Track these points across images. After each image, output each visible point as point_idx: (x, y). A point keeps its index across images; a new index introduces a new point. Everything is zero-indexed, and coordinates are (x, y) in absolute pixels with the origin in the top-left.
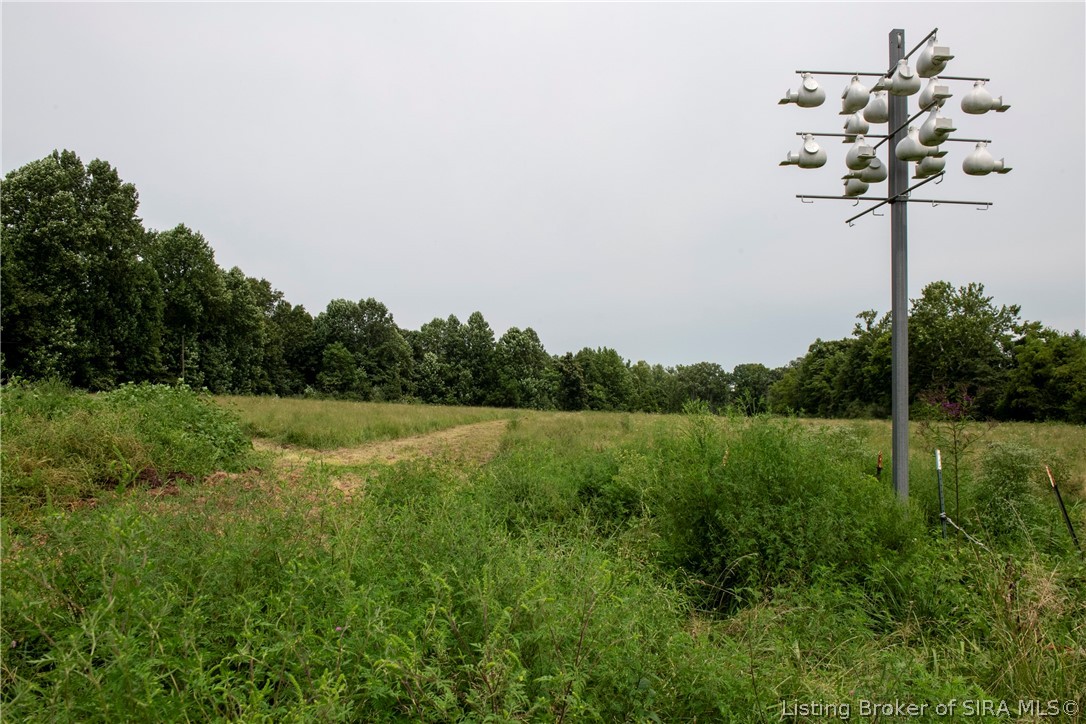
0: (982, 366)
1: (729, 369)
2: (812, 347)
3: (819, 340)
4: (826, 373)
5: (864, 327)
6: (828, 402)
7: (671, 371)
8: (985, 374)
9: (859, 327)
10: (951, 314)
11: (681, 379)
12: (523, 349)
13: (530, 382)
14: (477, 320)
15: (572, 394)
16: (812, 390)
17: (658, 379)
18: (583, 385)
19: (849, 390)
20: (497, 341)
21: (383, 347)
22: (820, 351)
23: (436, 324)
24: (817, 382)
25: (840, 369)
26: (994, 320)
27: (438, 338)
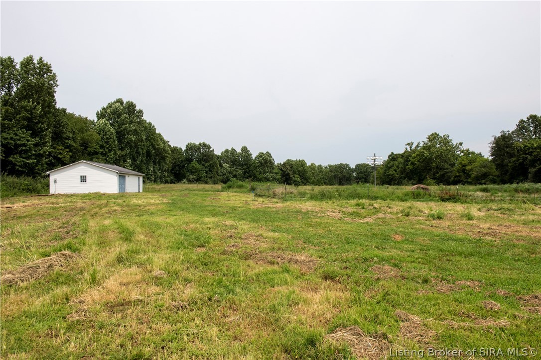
0: (446, 166)
1: (353, 166)
2: (389, 156)
3: (392, 153)
4: (395, 168)
5: (409, 149)
6: (395, 180)
7: (326, 168)
8: (447, 169)
9: (406, 149)
10: (438, 146)
11: (331, 171)
12: (265, 161)
13: (269, 175)
14: (245, 149)
15: (286, 179)
16: (389, 175)
17: (320, 171)
18: (291, 176)
19: (404, 175)
20: (254, 158)
21: (211, 162)
22: (393, 158)
23: (227, 151)
24: (391, 172)
25: (400, 166)
26: (453, 148)
27: (228, 157)
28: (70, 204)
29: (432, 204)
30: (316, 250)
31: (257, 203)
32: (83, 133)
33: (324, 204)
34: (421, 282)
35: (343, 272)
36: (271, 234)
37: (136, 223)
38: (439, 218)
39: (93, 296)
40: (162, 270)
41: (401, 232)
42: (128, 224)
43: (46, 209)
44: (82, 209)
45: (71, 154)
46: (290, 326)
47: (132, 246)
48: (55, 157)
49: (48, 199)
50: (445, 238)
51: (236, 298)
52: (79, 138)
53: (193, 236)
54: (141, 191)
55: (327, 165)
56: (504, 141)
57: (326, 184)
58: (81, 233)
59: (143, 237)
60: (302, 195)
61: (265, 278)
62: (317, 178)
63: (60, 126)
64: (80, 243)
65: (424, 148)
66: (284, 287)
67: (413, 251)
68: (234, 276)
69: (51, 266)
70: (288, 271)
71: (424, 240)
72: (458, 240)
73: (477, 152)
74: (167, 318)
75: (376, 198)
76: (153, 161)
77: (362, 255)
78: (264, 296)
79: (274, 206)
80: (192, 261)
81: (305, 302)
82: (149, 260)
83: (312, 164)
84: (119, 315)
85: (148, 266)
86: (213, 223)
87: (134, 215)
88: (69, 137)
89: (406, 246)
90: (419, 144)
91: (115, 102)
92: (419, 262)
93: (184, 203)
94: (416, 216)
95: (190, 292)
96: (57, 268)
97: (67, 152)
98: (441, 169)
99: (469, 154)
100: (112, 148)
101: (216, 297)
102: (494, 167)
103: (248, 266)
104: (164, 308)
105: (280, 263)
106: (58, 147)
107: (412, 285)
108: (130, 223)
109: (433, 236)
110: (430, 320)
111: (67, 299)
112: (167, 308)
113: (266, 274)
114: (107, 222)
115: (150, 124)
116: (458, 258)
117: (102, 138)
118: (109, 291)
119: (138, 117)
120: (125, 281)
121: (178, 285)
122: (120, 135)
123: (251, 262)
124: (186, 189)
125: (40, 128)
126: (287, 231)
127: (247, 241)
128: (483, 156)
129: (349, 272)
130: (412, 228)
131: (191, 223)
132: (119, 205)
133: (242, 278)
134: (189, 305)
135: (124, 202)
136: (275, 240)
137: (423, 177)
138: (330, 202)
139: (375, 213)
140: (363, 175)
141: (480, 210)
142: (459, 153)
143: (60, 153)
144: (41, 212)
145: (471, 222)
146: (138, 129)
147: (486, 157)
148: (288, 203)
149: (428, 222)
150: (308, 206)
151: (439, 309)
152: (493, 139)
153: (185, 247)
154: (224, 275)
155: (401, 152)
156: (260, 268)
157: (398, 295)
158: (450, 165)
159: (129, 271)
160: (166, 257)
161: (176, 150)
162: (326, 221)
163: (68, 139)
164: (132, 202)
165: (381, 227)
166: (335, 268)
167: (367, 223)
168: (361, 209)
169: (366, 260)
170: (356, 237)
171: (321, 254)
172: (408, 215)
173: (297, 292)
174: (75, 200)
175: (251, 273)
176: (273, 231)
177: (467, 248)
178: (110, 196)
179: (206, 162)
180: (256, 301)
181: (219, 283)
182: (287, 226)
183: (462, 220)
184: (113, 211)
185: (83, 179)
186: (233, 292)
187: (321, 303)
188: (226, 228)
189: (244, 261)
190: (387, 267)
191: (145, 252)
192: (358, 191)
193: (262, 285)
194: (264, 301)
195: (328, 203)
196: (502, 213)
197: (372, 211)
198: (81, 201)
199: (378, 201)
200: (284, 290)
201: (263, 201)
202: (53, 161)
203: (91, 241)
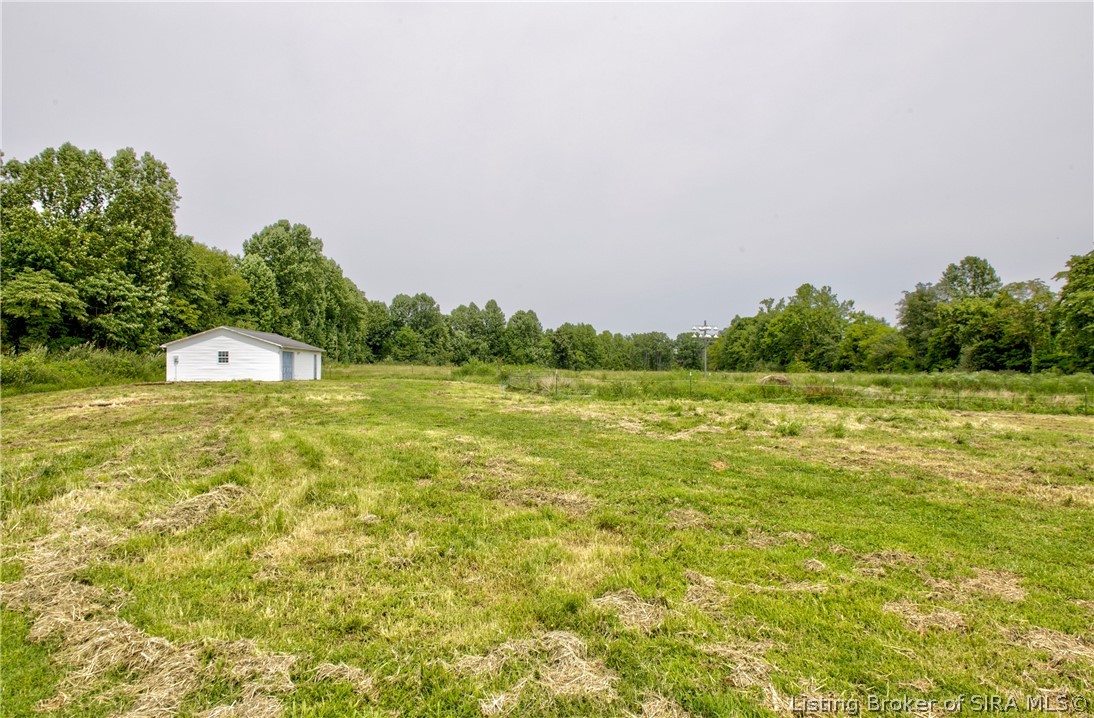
0: (827, 339)
1: (673, 337)
2: (733, 321)
3: (737, 316)
4: (743, 341)
5: (765, 311)
6: (743, 362)
7: (629, 338)
8: (829, 344)
9: (762, 310)
10: (813, 306)
11: (637, 345)
12: (526, 326)
13: (534, 352)
14: (492, 306)
15: (562, 358)
16: (733, 353)
17: (619, 345)
18: (570, 352)
19: (756, 354)
20: (507, 320)
21: (434, 328)
22: (739, 325)
23: (462, 309)
24: (736, 347)
25: (751, 338)
26: (838, 310)
27: (463, 319)
28: (205, 401)
29: (790, 407)
30: (595, 486)
31: (510, 402)
32: (220, 277)
33: (618, 406)
34: (731, 532)
35: (628, 518)
36: (529, 459)
37: (322, 438)
38: (793, 433)
39: (280, 549)
40: (372, 513)
41: (726, 456)
42: (310, 439)
43: (165, 409)
44: (227, 410)
45: (200, 312)
46: (547, 590)
47: (323, 477)
48: (172, 318)
49: (165, 390)
50: (789, 468)
51: (477, 553)
52: (214, 286)
53: (412, 462)
54: (319, 377)
55: (629, 334)
56: (922, 300)
57: (628, 367)
58: (243, 455)
59: (336, 462)
60: (585, 389)
61: (517, 526)
62: (613, 356)
63: (183, 266)
64: (246, 472)
65: (791, 308)
66: (543, 539)
67: (736, 488)
68: (474, 523)
69: (213, 506)
70: (549, 517)
71: (757, 470)
72: (808, 471)
73: (878, 316)
74: (387, 577)
75: (703, 396)
76: (338, 326)
77: (659, 494)
78: (515, 551)
79: (537, 410)
80: (413, 500)
81: (570, 558)
82: (353, 498)
83: (606, 333)
84: (323, 574)
85: (351, 508)
86: (441, 439)
87: (314, 422)
88: (198, 285)
89: (727, 479)
90: (782, 301)
91: (275, 226)
92: (739, 505)
93: (392, 401)
94: (757, 430)
95: (413, 544)
96: (221, 511)
97: (194, 309)
98: (818, 344)
99: (864, 320)
100: (269, 303)
101: (450, 552)
102: (905, 343)
103: (494, 508)
104: (381, 565)
105: (540, 505)
106: (178, 302)
107: (719, 537)
108: (312, 438)
109: (772, 464)
110: (729, 583)
111: (248, 553)
112: (385, 566)
113: (518, 521)
114: (276, 435)
115: (332, 262)
116: (796, 499)
117: (253, 287)
118: (302, 543)
119: (313, 251)
120: (321, 529)
121: (397, 534)
122: (283, 283)
123: (498, 503)
124: (393, 375)
125: (151, 270)
126: (554, 454)
127: (493, 470)
128: (888, 324)
129: (636, 518)
130: (745, 451)
131: (408, 439)
132: (285, 403)
133: (485, 526)
134: (414, 562)
135: (295, 397)
136: (535, 469)
137: (788, 357)
138: (629, 402)
139: (695, 424)
140: (690, 351)
141: (859, 420)
142: (847, 318)
143: (182, 312)
144: (160, 415)
145: (839, 441)
146: (313, 272)
147: (892, 326)
148: (560, 405)
149: (772, 441)
150: (592, 410)
151: (744, 569)
152: (903, 296)
153: (401, 479)
154: (460, 521)
155: (753, 314)
156: (510, 513)
157: (695, 551)
158: (833, 338)
159: (326, 513)
160: (375, 493)
161: (376, 307)
162: (616, 437)
163: (197, 289)
164: (307, 398)
165: (698, 448)
166: (617, 513)
167: (679, 441)
168: (675, 416)
169: (664, 501)
170: (658, 465)
171: (601, 491)
172: (744, 428)
173: (560, 545)
174: (211, 393)
175: (497, 519)
176: (533, 454)
177: (816, 483)
178: (269, 387)
179: (426, 328)
180: (504, 557)
181: (454, 531)
182: (555, 446)
183: (827, 438)
184: (279, 415)
185: (223, 357)
186: (473, 544)
187: (591, 561)
188: (461, 448)
189: (488, 501)
190: (691, 511)
191: (343, 486)
192: (675, 385)
193: (513, 535)
194: (514, 557)
195: (625, 404)
196: (893, 426)
197: (693, 420)
198: (220, 394)
199: (707, 401)
200: (542, 543)
201: (520, 400)
202: (170, 325)
203: (261, 469)
